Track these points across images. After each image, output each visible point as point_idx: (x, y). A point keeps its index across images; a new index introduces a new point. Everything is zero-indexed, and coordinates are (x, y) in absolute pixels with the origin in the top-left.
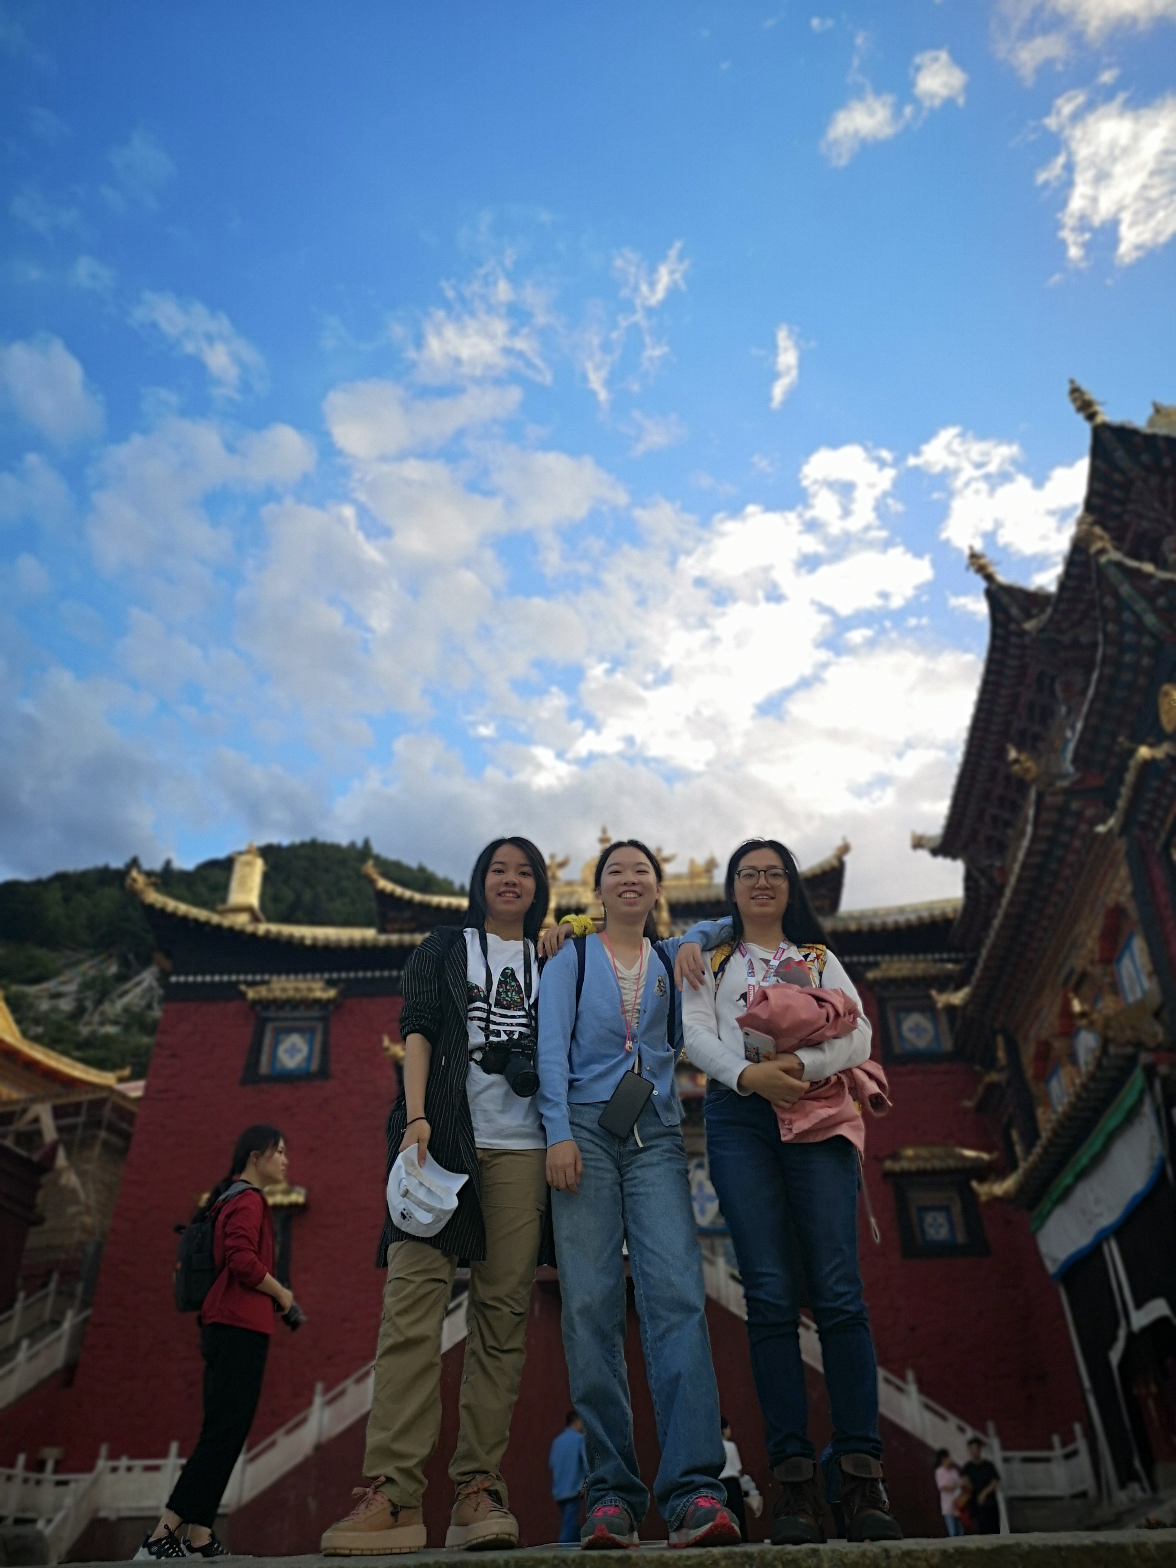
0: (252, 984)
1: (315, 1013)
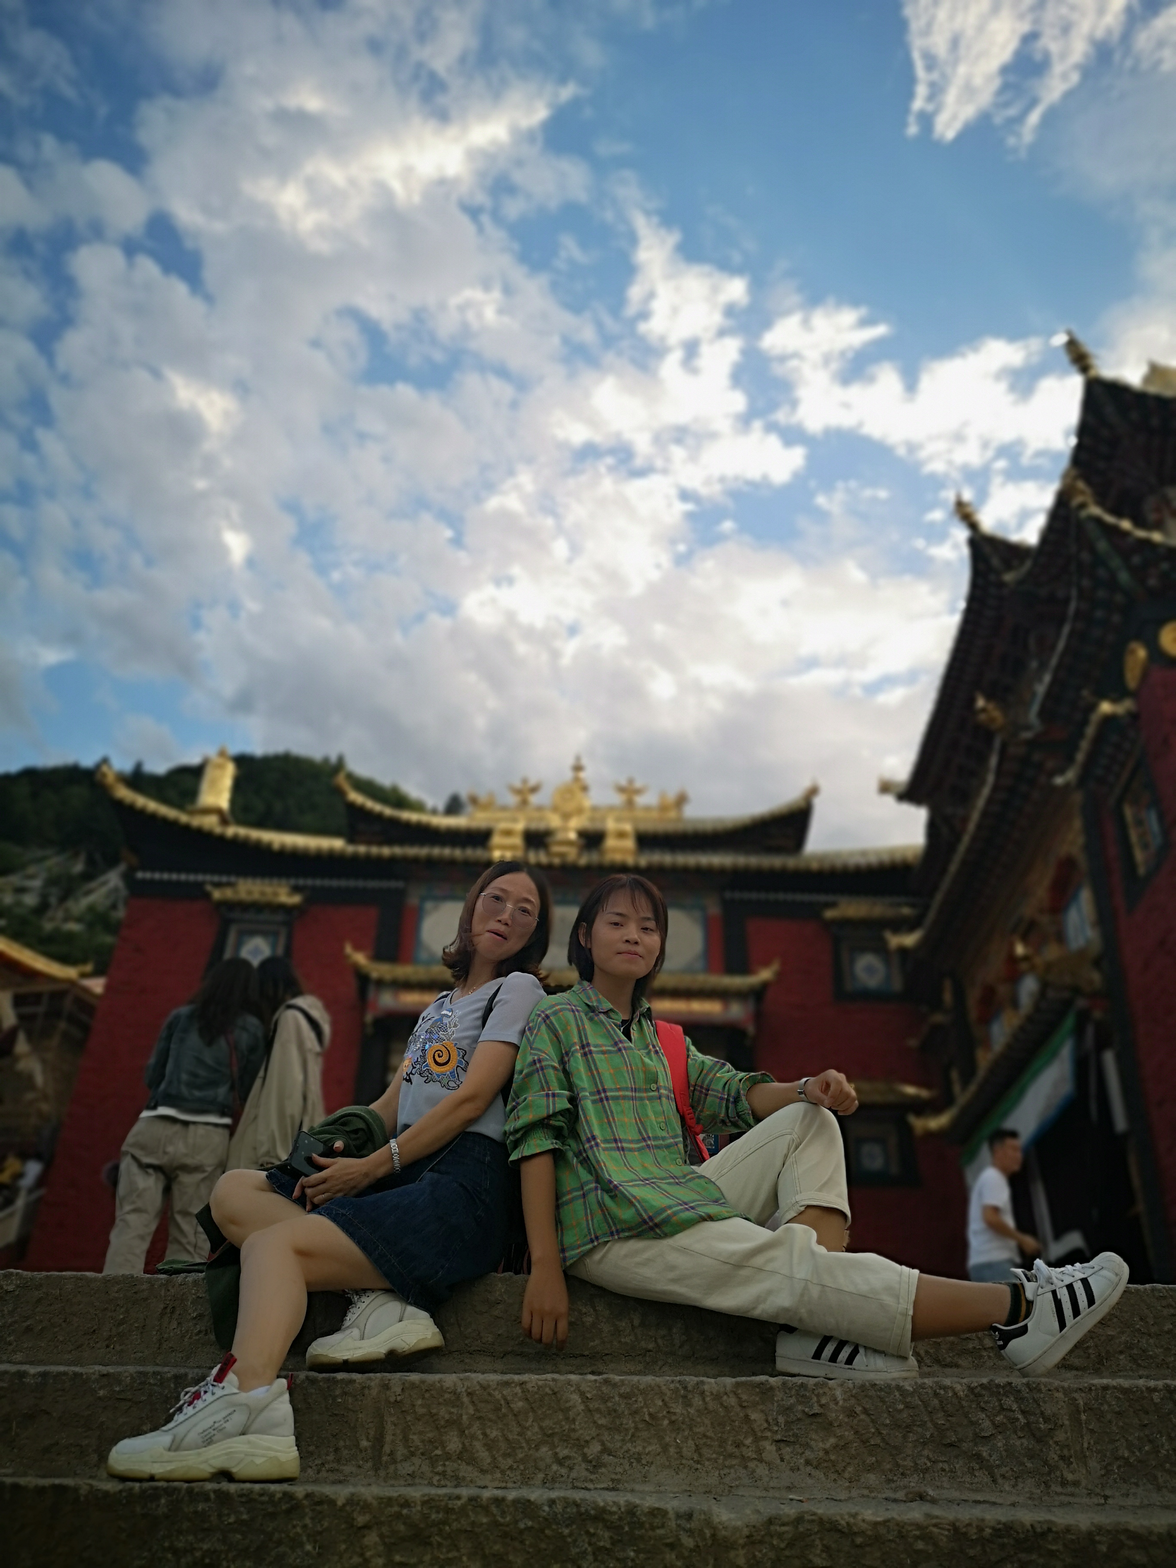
0: (218, 885)
1: (280, 917)
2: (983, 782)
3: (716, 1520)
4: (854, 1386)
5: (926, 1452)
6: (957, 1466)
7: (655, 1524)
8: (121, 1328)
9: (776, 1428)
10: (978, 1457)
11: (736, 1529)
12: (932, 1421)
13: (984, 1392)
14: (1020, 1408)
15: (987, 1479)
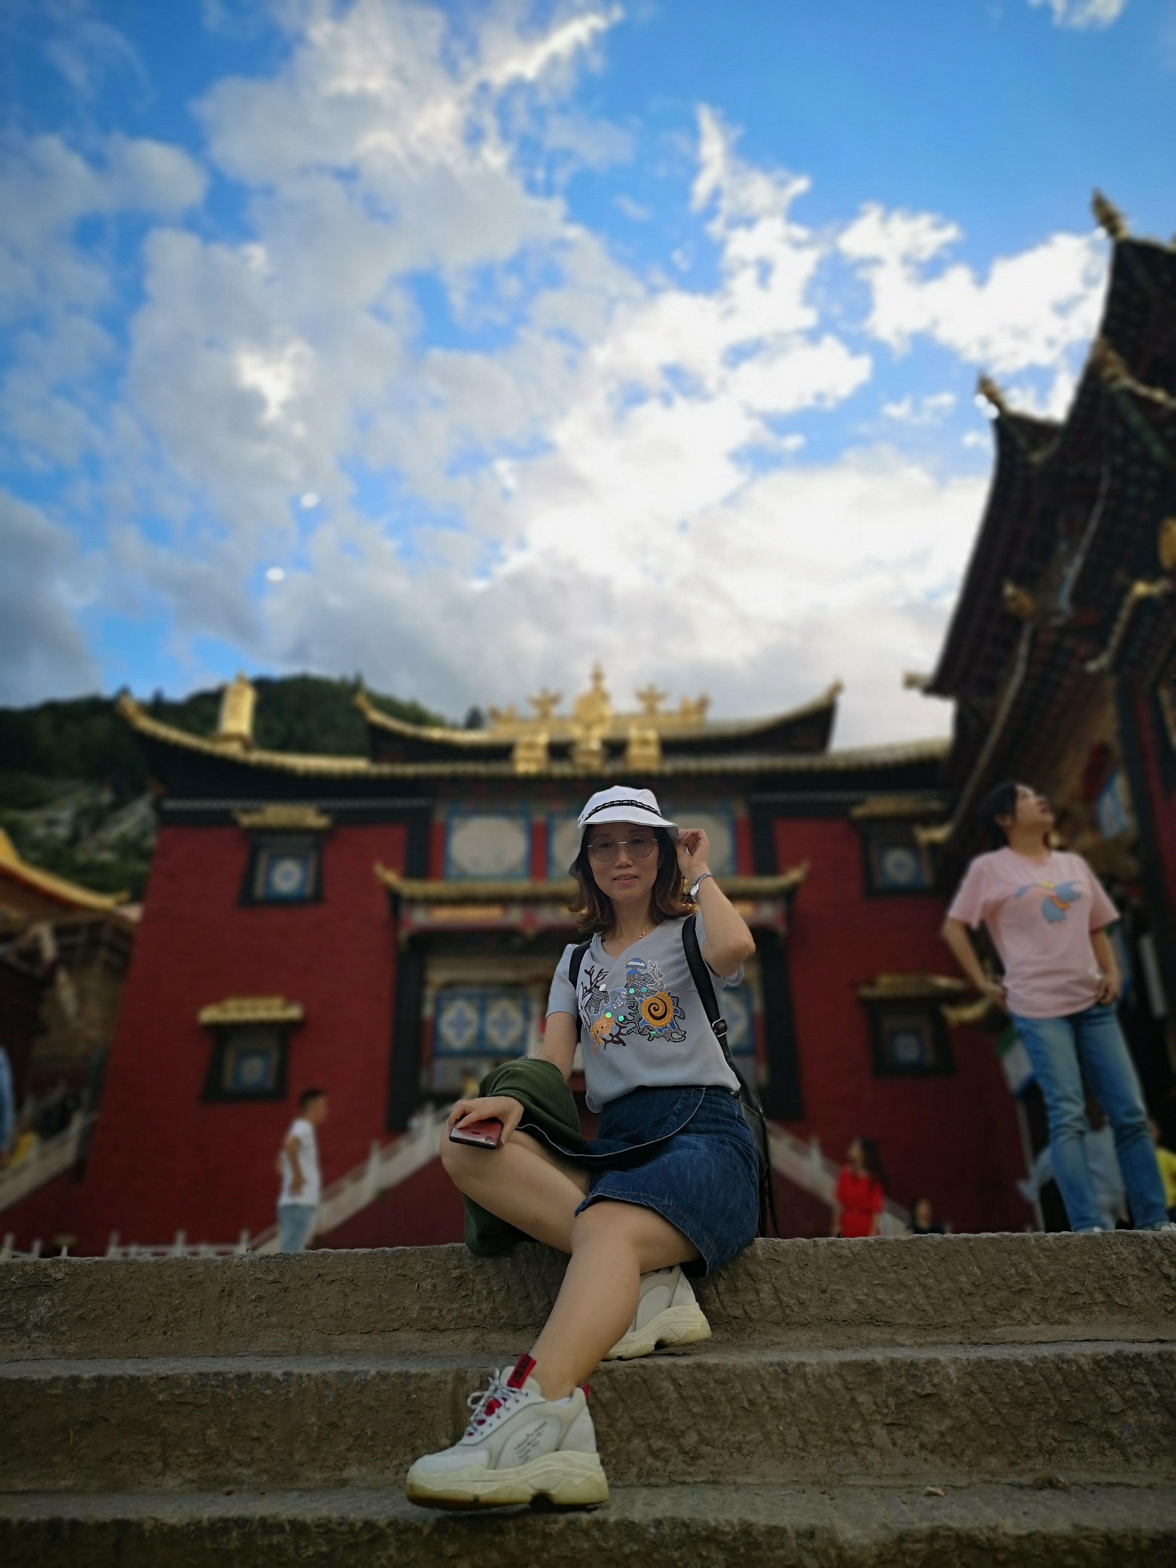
0: (246, 811)
1: (309, 840)
2: (1012, 672)
3: (842, 1539)
4: (969, 1363)
5: (1051, 1432)
6: (1086, 1446)
7: (774, 1545)
8: (177, 1315)
9: (885, 1411)
10: (1108, 1435)
11: (863, 1548)
12: (1055, 1397)
13: (1111, 1365)
14: (1152, 1381)
15: (1119, 1459)
